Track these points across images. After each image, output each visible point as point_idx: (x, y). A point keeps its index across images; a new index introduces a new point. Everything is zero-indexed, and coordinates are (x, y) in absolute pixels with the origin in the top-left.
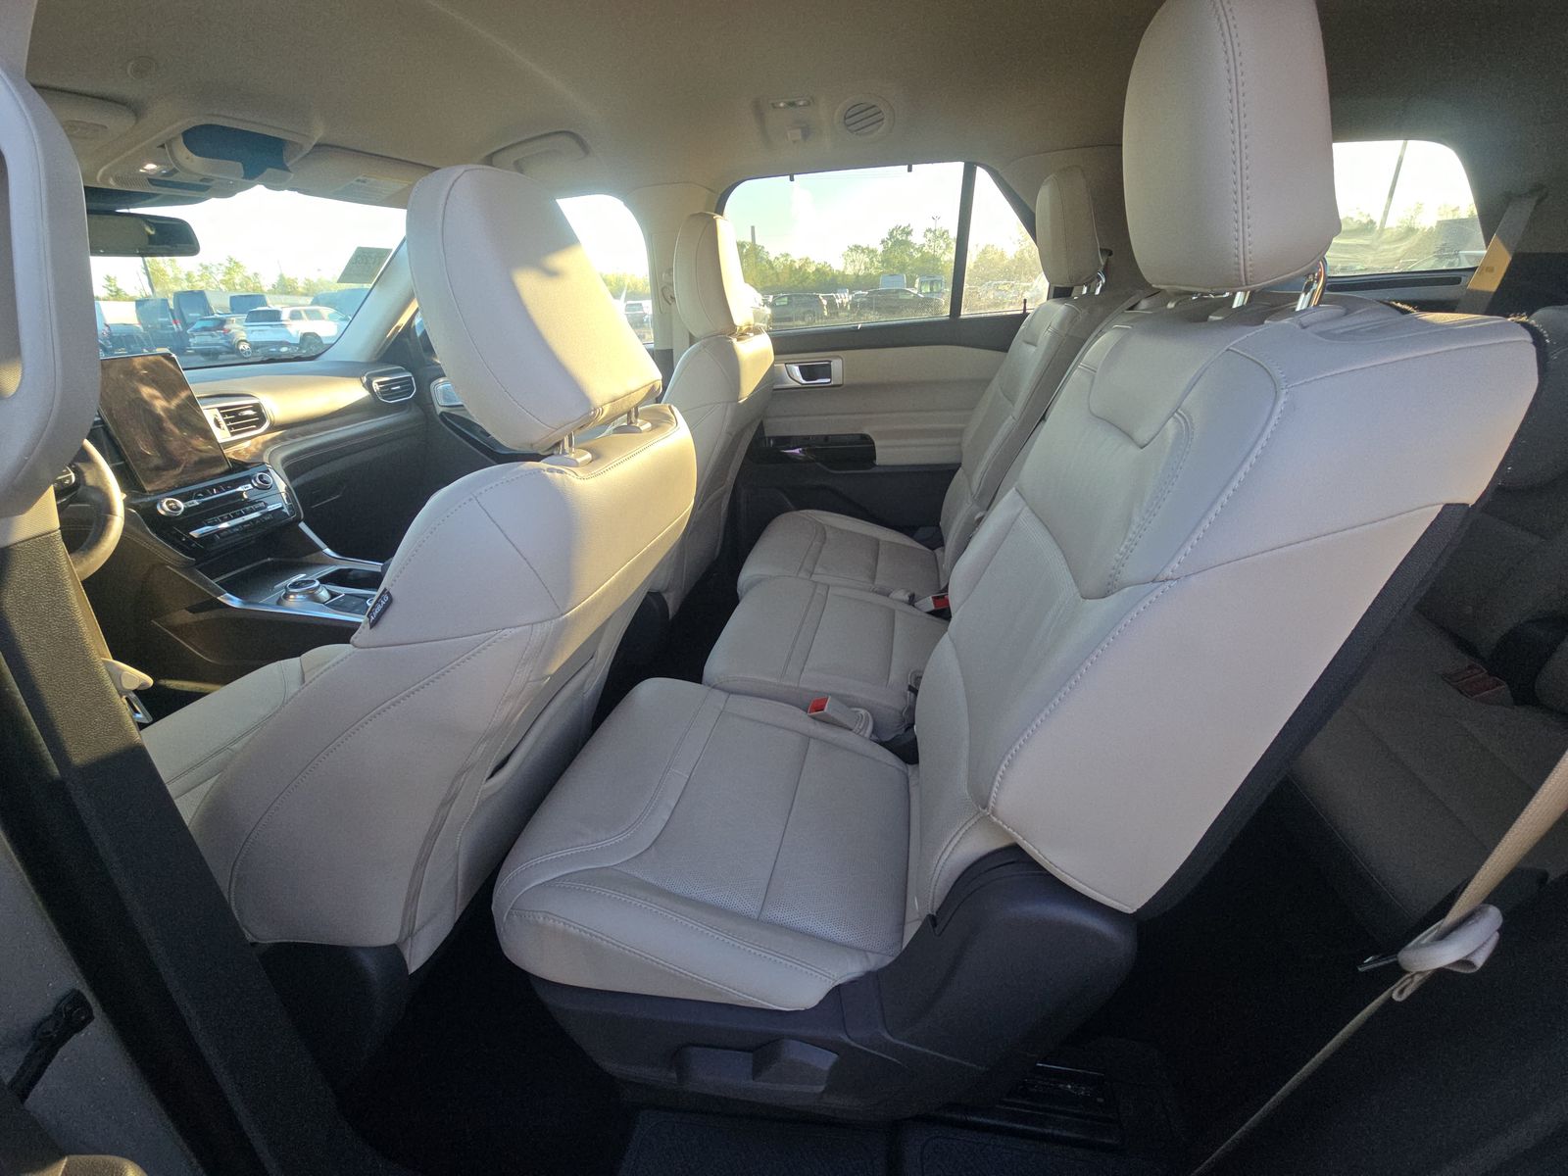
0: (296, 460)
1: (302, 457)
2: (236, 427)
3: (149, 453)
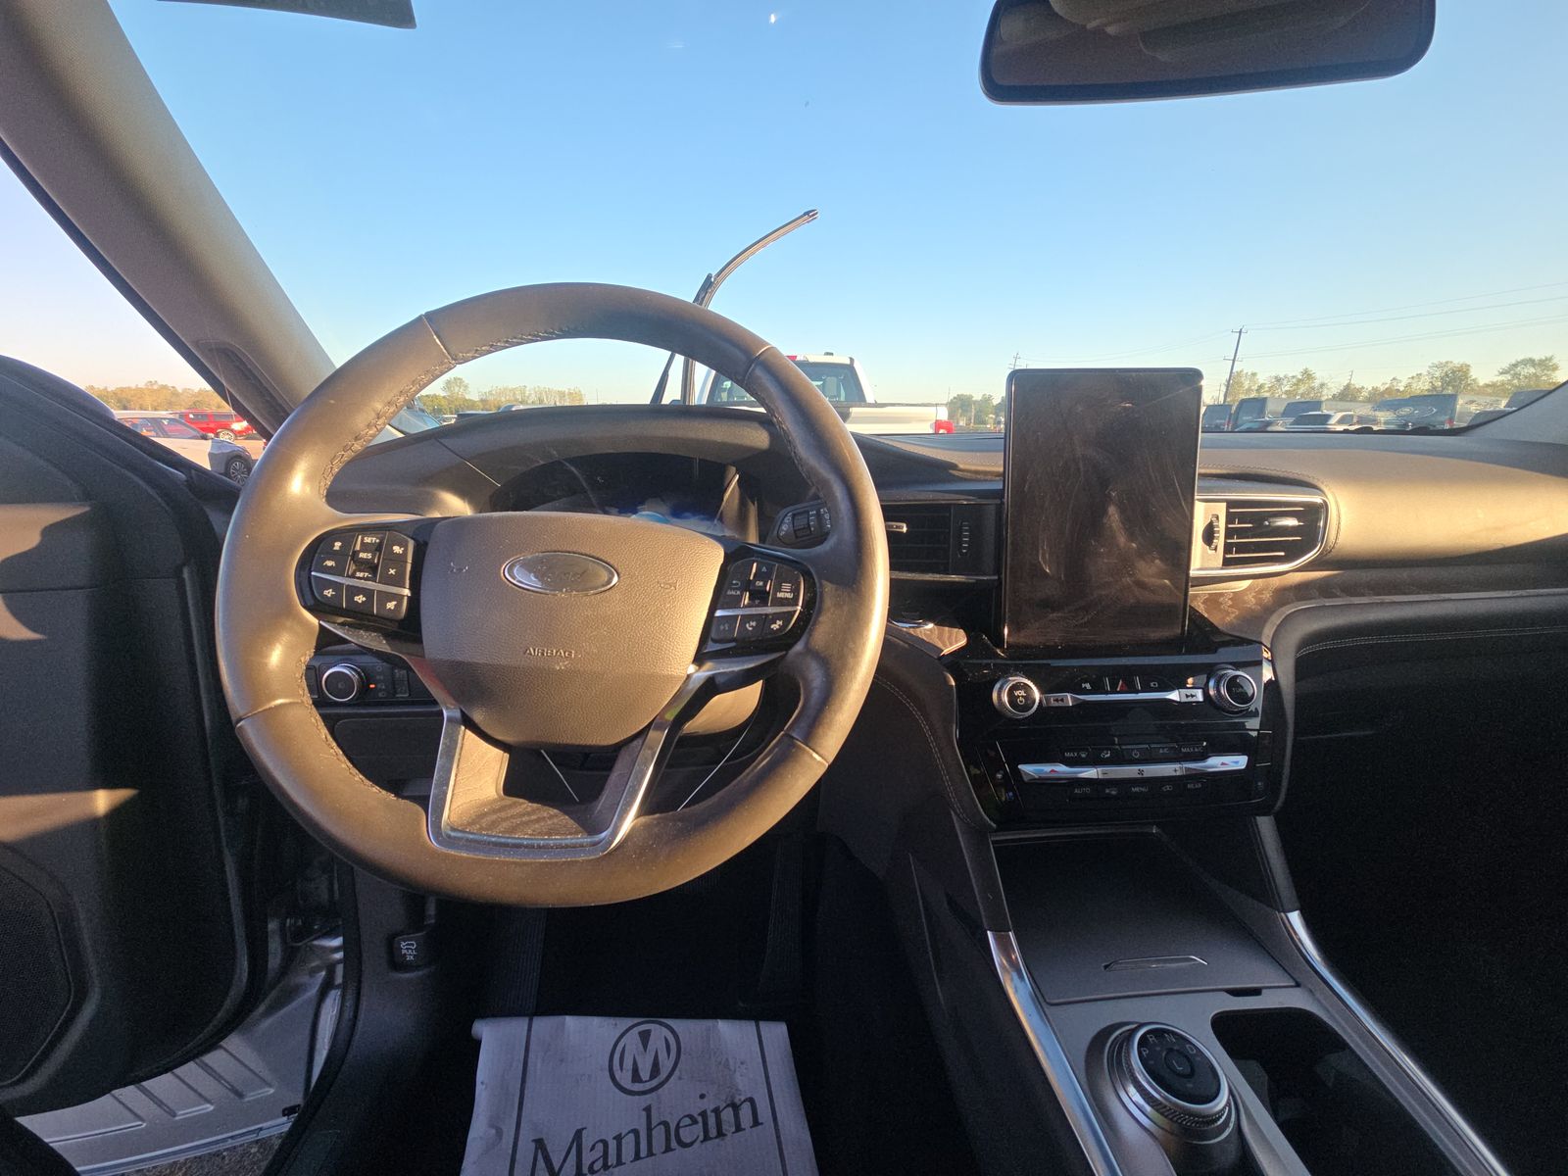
0: (1329, 645)
1: (1349, 642)
2: (1241, 548)
3: (1048, 571)
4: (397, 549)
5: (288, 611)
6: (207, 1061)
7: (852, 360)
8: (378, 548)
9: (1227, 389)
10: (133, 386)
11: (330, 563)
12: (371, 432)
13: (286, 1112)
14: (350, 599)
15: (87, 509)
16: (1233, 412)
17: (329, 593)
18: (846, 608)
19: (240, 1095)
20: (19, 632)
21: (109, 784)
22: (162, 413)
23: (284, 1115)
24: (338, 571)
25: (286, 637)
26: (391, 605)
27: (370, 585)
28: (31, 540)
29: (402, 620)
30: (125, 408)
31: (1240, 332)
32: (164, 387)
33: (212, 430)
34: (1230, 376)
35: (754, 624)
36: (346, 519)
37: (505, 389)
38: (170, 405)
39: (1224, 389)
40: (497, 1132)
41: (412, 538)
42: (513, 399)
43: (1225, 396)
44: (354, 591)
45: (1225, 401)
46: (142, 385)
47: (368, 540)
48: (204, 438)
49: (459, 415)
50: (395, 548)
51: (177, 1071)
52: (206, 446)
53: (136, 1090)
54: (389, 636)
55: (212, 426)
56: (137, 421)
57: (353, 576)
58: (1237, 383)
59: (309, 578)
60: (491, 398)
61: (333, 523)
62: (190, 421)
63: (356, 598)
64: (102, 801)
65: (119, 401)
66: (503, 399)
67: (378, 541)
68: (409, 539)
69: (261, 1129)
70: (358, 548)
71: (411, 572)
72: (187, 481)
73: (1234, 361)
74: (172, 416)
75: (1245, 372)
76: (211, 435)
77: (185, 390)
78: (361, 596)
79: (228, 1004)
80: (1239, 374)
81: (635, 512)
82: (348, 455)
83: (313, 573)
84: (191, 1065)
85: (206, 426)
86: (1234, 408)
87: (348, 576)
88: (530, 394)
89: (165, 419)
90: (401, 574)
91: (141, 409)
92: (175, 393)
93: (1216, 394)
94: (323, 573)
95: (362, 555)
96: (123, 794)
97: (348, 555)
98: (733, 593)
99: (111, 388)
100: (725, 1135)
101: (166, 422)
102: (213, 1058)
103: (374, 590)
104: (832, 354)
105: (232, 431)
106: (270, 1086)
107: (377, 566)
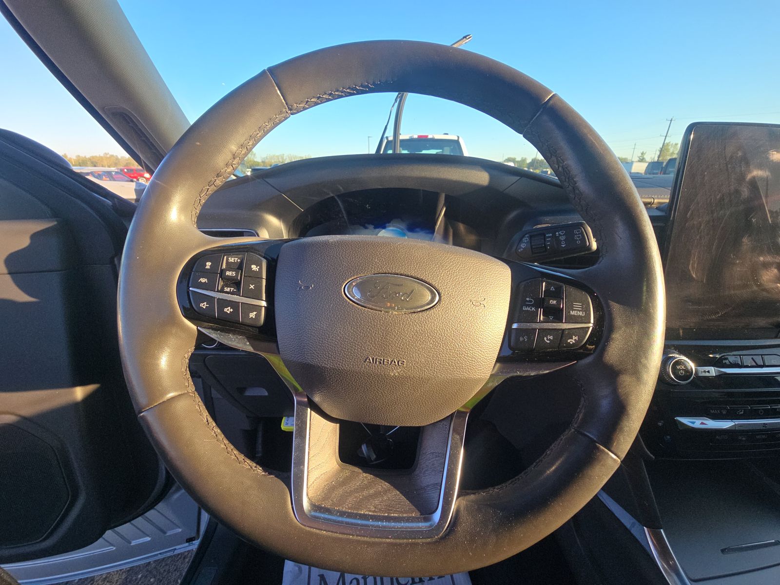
3: (694, 276)
4: (254, 267)
5: (172, 321)
6: (147, 516)
7: (458, 137)
8: (239, 267)
9: (660, 153)
10: (98, 155)
11: (203, 280)
12: (229, 170)
13: (188, 541)
14: (221, 310)
15: (56, 223)
16: (664, 166)
17: (204, 305)
18: (636, 328)
19: (165, 533)
20: (22, 297)
21: (82, 383)
22: (113, 169)
23: (187, 542)
24: (210, 287)
25: (172, 341)
26: (252, 315)
27: (235, 298)
28: (25, 242)
29: (262, 326)
30: (95, 166)
31: (671, 121)
32: (112, 156)
33: (135, 177)
34: (663, 146)
35: (551, 338)
36: (214, 242)
37: (274, 156)
38: (116, 165)
39: (658, 153)
40: (299, 568)
41: (264, 257)
42: (277, 161)
43: (659, 157)
44: (224, 303)
45: (658, 160)
46: (102, 155)
47: (231, 260)
48: (132, 181)
49: (252, 169)
50: (253, 266)
51: (132, 522)
52: (133, 185)
53: (111, 532)
54: (251, 338)
55: (135, 175)
56: (100, 173)
57: (222, 291)
58: (666, 149)
59: (188, 293)
60: (267, 161)
61: (205, 245)
62: (125, 173)
63: (226, 310)
64: (79, 393)
65: (92, 163)
66: (273, 161)
67: (239, 260)
68: (263, 259)
69: (175, 549)
70: (224, 266)
71: (266, 286)
72: (112, 206)
73: (666, 136)
74: (116, 170)
75: (671, 143)
76: (135, 180)
77: (122, 157)
78: (229, 308)
79: (156, 490)
80: (668, 144)
81: (384, 228)
82: (212, 189)
83: (190, 289)
84: (140, 518)
85: (132, 176)
86: (665, 164)
87: (218, 291)
88: (286, 159)
89: (113, 172)
90: (258, 288)
91: (103, 166)
92: (117, 159)
93: (653, 156)
94: (198, 288)
95: (228, 273)
96: (91, 388)
97: (217, 273)
98: (529, 309)
99: (88, 156)
100: (424, 581)
101: (113, 173)
102: (151, 514)
103: (239, 302)
104: (447, 134)
105: (145, 178)
106: (179, 528)
107: (240, 282)
